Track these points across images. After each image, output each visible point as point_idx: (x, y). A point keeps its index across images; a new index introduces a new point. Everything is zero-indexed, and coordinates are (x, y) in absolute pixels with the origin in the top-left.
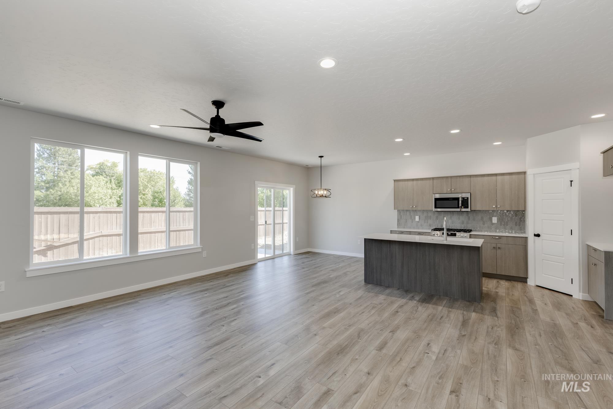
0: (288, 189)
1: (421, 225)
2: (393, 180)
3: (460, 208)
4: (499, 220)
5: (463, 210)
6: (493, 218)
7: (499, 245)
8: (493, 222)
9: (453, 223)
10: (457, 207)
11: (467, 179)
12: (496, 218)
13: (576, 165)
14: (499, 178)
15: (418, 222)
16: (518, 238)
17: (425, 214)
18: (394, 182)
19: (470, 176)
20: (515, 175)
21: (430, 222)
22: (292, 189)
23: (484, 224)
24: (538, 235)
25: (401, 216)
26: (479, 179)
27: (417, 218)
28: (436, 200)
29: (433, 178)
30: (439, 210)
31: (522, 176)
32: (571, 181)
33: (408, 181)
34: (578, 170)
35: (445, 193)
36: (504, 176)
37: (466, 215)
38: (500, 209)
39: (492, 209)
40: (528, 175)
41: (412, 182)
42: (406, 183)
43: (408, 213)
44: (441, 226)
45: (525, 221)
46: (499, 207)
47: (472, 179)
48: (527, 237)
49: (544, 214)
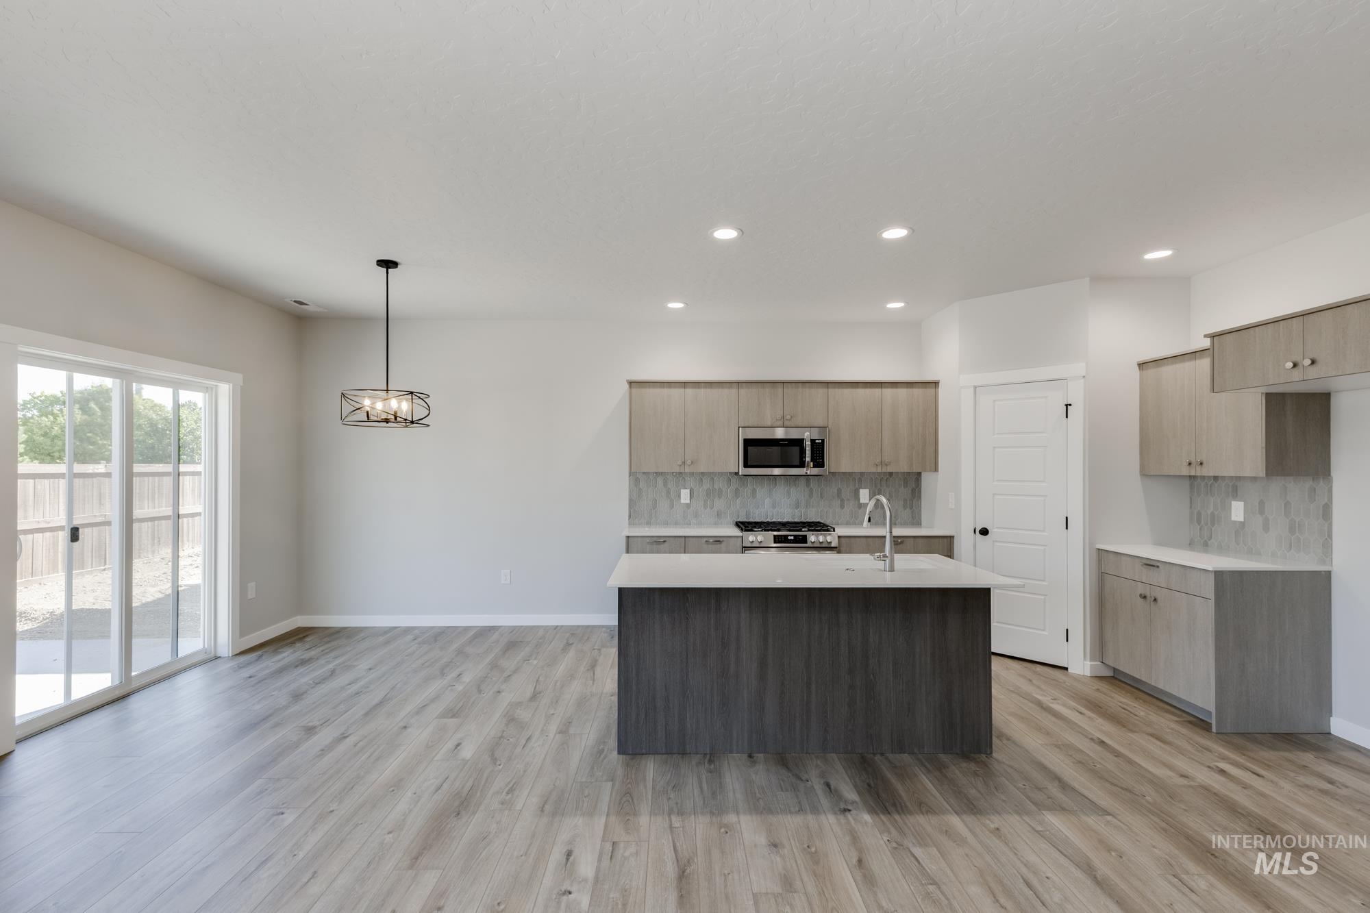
0: (206, 389)
1: (696, 515)
2: (626, 381)
3: (807, 466)
4: (872, 495)
5: (812, 471)
6: (861, 490)
8: (861, 502)
9: (774, 507)
10: (798, 463)
11: (821, 391)
12: (867, 491)
13: (1079, 368)
14: (888, 392)
15: (688, 506)
17: (706, 485)
18: (630, 387)
19: (828, 384)
20: (919, 388)
21: (719, 504)
22: (225, 390)
23: (842, 506)
24: (984, 532)
25: (640, 491)
26: (847, 392)
27: (685, 496)
28: (748, 443)
29: (739, 384)
30: (752, 471)
31: (931, 391)
32: (1067, 405)
33: (670, 387)
34: (1083, 380)
35: (769, 425)
36: (897, 387)
37: (808, 485)
38: (889, 469)
39: (873, 470)
40: (942, 390)
41: (682, 390)
42: (666, 391)
43: (660, 481)
44: (748, 514)
45: (920, 497)
46: (886, 465)
47: (831, 391)
48: (953, 537)
49: (997, 481)
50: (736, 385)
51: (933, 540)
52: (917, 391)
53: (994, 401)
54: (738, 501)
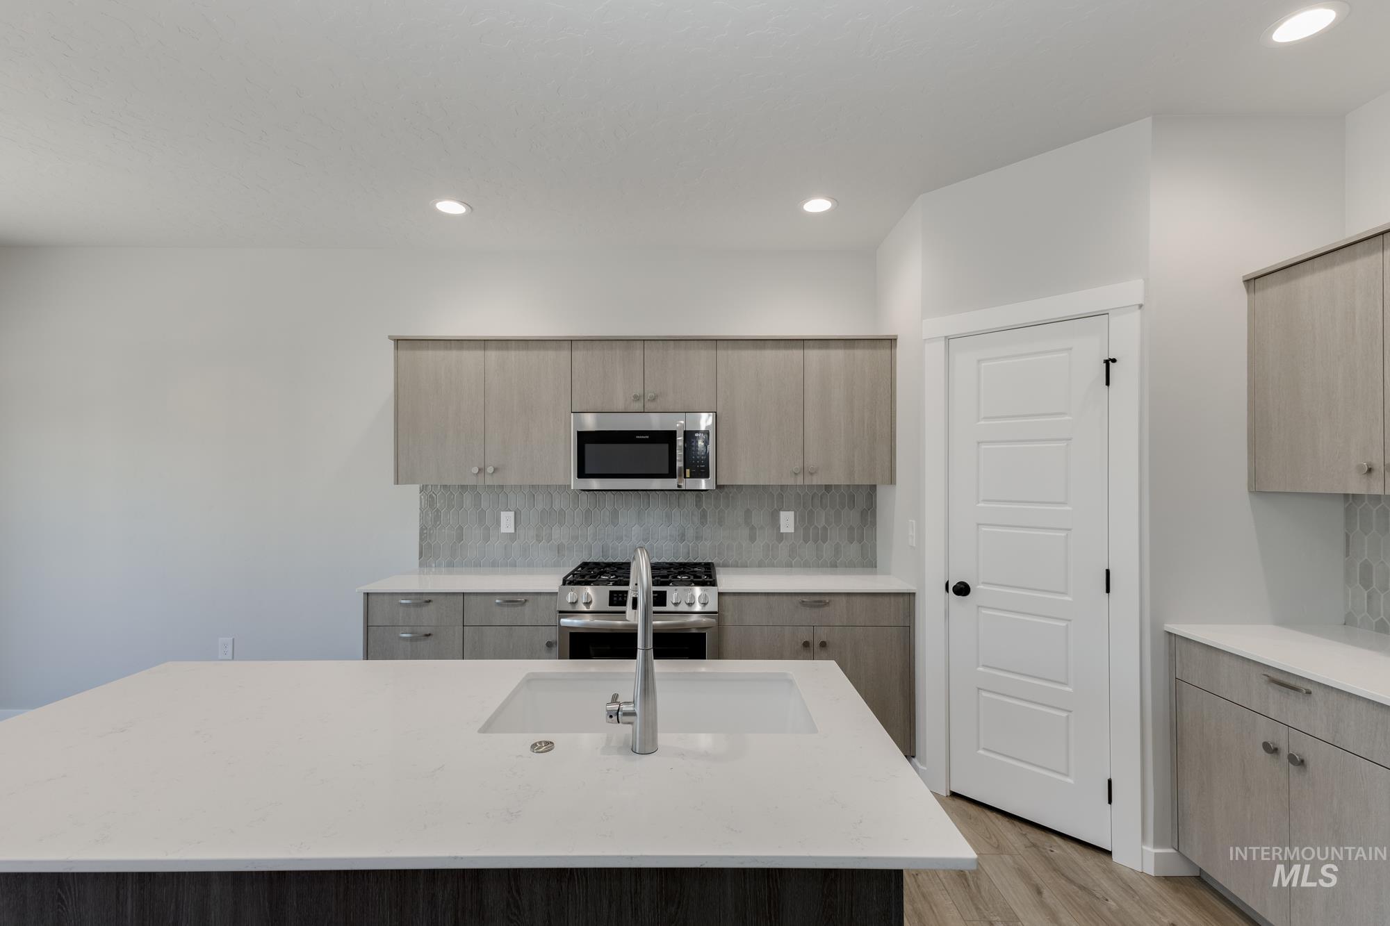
1: (524, 551)
2: (390, 337)
3: (680, 476)
4: (799, 521)
5: (689, 483)
6: (782, 513)
7: (822, 634)
8: (781, 531)
9: (646, 539)
10: (666, 471)
12: (791, 515)
13: (1131, 290)
14: (814, 355)
15: (512, 537)
16: (887, 599)
17: (540, 504)
18: (397, 348)
20: (863, 348)
21: (560, 534)
23: (752, 538)
24: (962, 590)
25: (436, 514)
26: (748, 354)
27: (507, 522)
28: (584, 439)
29: (572, 342)
30: (595, 484)
31: (884, 353)
32: (1107, 362)
33: (461, 348)
34: (1139, 312)
35: (621, 408)
36: (827, 347)
37: (698, 504)
38: (816, 481)
39: (790, 481)
40: (901, 351)
41: (479, 353)
42: (453, 355)
43: (468, 499)
44: (604, 551)
45: (874, 524)
46: (811, 474)
47: (722, 354)
48: (914, 594)
49: (984, 501)
50: (567, 344)
51: (880, 599)
52: (860, 354)
53: (979, 361)
54: (590, 530)
